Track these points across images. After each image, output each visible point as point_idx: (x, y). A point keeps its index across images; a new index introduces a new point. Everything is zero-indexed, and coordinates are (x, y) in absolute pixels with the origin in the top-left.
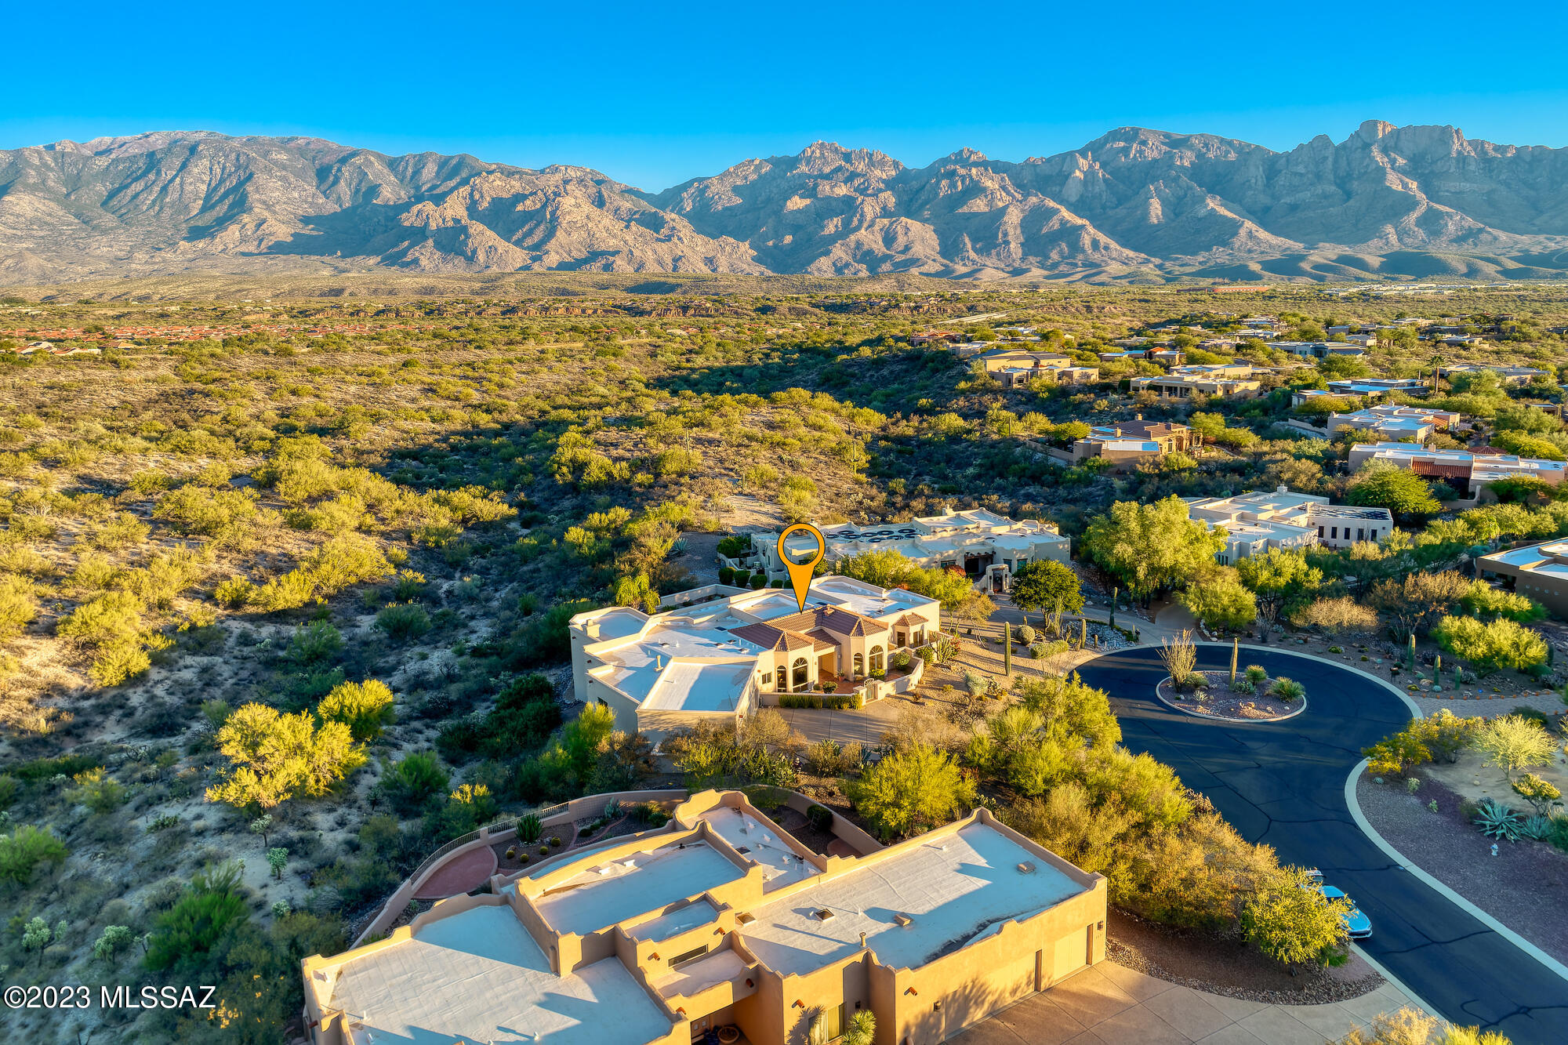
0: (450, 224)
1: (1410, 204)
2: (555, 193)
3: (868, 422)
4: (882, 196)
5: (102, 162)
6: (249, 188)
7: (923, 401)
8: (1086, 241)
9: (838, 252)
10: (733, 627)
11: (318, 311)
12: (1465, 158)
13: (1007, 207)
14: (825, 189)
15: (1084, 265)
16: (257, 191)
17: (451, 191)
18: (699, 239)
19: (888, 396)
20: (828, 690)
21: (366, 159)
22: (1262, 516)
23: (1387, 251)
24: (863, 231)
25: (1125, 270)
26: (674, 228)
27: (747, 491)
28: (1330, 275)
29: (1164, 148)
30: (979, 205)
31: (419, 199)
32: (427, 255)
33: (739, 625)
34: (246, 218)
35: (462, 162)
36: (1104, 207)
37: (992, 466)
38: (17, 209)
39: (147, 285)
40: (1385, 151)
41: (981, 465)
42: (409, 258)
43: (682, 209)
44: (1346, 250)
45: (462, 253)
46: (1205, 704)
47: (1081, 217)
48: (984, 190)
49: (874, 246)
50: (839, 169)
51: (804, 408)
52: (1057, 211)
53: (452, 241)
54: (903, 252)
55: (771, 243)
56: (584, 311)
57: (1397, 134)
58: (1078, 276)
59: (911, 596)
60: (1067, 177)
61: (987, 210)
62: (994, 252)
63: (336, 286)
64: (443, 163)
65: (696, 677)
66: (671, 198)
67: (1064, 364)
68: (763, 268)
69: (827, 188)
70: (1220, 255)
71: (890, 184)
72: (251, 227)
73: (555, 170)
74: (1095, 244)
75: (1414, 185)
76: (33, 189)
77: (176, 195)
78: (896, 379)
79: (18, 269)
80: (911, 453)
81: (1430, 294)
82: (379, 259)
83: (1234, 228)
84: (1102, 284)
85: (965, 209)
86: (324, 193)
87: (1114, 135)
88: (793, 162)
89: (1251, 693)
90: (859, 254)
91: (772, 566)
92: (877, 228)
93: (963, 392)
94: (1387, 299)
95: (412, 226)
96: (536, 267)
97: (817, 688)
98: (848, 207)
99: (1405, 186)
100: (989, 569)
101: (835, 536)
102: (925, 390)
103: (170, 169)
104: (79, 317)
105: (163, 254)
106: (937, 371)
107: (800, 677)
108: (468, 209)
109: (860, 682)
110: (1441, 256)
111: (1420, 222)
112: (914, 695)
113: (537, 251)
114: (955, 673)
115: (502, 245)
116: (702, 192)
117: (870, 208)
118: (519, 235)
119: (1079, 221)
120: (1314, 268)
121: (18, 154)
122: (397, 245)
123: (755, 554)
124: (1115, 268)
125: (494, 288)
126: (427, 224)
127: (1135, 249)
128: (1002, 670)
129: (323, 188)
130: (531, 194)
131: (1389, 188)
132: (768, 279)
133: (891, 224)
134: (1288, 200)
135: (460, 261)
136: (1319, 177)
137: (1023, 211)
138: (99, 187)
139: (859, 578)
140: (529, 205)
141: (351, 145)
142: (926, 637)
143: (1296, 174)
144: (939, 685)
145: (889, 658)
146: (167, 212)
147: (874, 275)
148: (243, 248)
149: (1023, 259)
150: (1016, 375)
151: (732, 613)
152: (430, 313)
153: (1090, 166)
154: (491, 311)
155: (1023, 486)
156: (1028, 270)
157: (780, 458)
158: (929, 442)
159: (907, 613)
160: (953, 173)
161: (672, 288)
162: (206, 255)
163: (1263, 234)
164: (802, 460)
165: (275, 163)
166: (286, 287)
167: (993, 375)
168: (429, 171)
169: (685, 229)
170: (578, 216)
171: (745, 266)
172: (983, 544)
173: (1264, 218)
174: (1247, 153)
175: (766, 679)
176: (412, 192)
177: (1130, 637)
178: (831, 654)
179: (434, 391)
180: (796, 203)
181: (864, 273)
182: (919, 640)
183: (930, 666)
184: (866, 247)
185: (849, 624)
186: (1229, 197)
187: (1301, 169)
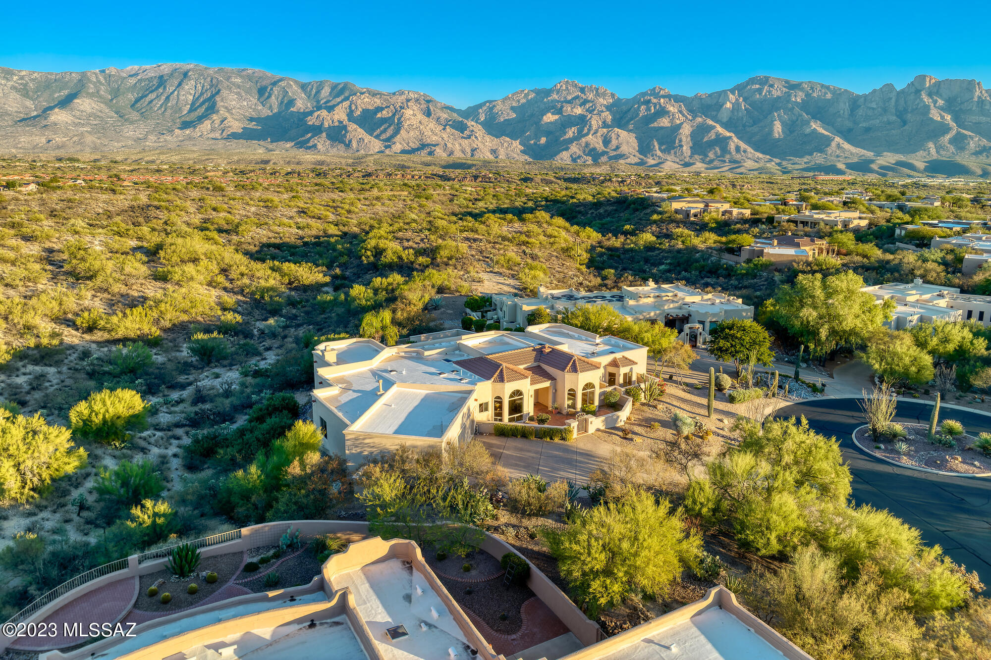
0: (337, 124)
1: (946, 129)
2: (401, 107)
3: (589, 238)
4: (603, 114)
5: (133, 81)
6: (218, 99)
7: (627, 227)
8: (732, 147)
9: (574, 148)
10: (459, 359)
11: (251, 171)
12: (983, 101)
13: (682, 123)
14: (567, 109)
15: (730, 162)
16: (222, 100)
17: (338, 104)
18: (488, 138)
19: (603, 225)
20: (542, 421)
21: (288, 83)
22: (909, 299)
23: (929, 159)
24: (590, 136)
25: (757, 165)
26: (473, 131)
27: (496, 270)
28: (890, 173)
29: (784, 89)
30: (665, 122)
31: (319, 108)
32: (322, 142)
33: (465, 358)
34: (215, 117)
35: (345, 87)
36: (744, 126)
37: (679, 265)
38: (82, 108)
39: (154, 154)
40: (930, 95)
41: (670, 264)
42: (311, 144)
43: (478, 119)
44: (901, 158)
45: (343, 142)
46: (907, 454)
47: (729, 132)
48: (668, 112)
49: (597, 146)
50: (577, 97)
51: (545, 225)
52: (714, 127)
53: (337, 135)
54: (614, 150)
55: (532, 142)
56: (413, 177)
57: (938, 84)
58: (726, 168)
59: (622, 342)
60: (722, 106)
61: (669, 125)
62: (672, 152)
63: (265, 158)
64: (334, 87)
65: (416, 403)
66: (471, 112)
67: (726, 207)
68: (527, 157)
69: (569, 109)
70: (818, 158)
71: (609, 108)
72: (217, 122)
73: (402, 93)
74: (738, 149)
75: (948, 117)
76: (91, 96)
77: (174, 102)
78: (608, 215)
79: (80, 143)
80: (619, 257)
81: (960, 185)
82: (293, 144)
83: (828, 141)
84: (741, 174)
85: (655, 125)
86: (262, 103)
87: (752, 81)
88: (548, 92)
89: (951, 446)
90: (587, 150)
91: (507, 319)
92: (599, 134)
93: (655, 222)
94: (931, 187)
95: (313, 125)
96: (387, 152)
97: (531, 419)
98: (582, 121)
99: (942, 117)
100: (686, 327)
101: (558, 298)
102: (628, 221)
103: (172, 86)
104: (109, 170)
105: (165, 137)
106: (637, 210)
107: (516, 408)
108: (348, 115)
109: (572, 416)
110: (965, 163)
111: (951, 142)
112: (623, 430)
113: (389, 142)
114: (661, 412)
115: (367, 138)
116: (491, 109)
117: (595, 122)
118: (378, 132)
119: (728, 134)
120: (880, 168)
121: (84, 75)
122: (303, 136)
123: (495, 310)
124: (749, 164)
125: (361, 163)
126: (322, 124)
127: (763, 153)
128: (704, 412)
129: (261, 100)
130: (386, 107)
131: (932, 119)
132: (529, 163)
133: (608, 132)
134: (864, 125)
135: (341, 147)
136: (885, 110)
137: (692, 126)
138: (130, 96)
139: (576, 326)
140: (385, 114)
141: (279, 75)
142: (634, 378)
143: (870, 108)
144: (648, 423)
145: (600, 395)
146: (169, 112)
147: (596, 163)
148: (212, 135)
149: (691, 157)
150: (693, 211)
151: (459, 348)
152: (319, 175)
153: (737, 100)
154: (356, 175)
155: (702, 278)
156: (694, 164)
157: (524, 252)
158: (632, 250)
159: (618, 355)
160: (649, 101)
161: (469, 167)
162: (190, 138)
163: (846, 146)
164: (540, 254)
165: (234, 84)
166: (236, 158)
167: (677, 211)
168: (326, 92)
169: (479, 130)
170: (414, 122)
171: (515, 155)
172: (680, 308)
173: (848, 135)
174: (838, 94)
175: (483, 407)
176: (315, 104)
177: (814, 389)
178: (547, 388)
179: (304, 213)
180: (550, 118)
181: (590, 162)
182: (628, 381)
183: (638, 404)
184: (592, 146)
185: (563, 361)
186: (827, 122)
187: (874, 105)
